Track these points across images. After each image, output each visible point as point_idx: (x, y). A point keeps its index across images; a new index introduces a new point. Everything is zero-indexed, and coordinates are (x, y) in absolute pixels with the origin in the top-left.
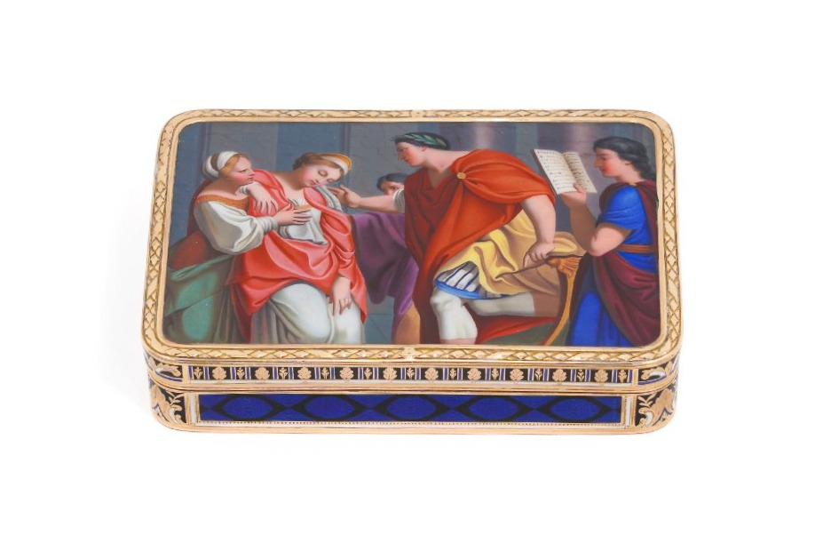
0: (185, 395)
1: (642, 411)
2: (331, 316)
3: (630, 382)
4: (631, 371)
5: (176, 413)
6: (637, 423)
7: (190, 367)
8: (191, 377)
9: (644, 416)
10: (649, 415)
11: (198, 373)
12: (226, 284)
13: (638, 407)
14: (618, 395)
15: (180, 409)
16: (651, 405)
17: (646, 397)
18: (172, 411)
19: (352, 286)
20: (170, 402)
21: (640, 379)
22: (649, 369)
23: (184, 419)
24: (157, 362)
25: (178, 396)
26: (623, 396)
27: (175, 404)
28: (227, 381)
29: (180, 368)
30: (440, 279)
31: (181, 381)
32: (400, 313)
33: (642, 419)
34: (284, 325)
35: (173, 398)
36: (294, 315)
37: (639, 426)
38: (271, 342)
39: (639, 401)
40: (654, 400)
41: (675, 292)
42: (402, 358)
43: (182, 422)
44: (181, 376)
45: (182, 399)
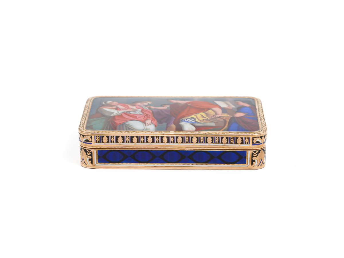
0: (93, 150)
1: (254, 158)
2: (145, 126)
3: (249, 144)
4: (250, 138)
5: (90, 160)
6: (252, 164)
7: (95, 136)
8: (95, 141)
9: (254, 161)
10: (256, 160)
11: (98, 139)
12: (109, 121)
13: (252, 156)
14: (245, 151)
15: (90, 157)
16: (257, 156)
17: (255, 152)
18: (88, 159)
19: (152, 121)
20: (87, 155)
21: (253, 143)
22: (256, 138)
23: (92, 163)
24: (83, 136)
25: (90, 151)
26: (247, 151)
27: (89, 155)
28: (108, 144)
29: (91, 137)
30: (183, 120)
31: (91, 144)
32: (169, 125)
33: (254, 163)
34: (128, 127)
35: (88, 152)
36: (132, 126)
37: (253, 165)
38: (123, 130)
39: (253, 154)
40: (258, 153)
41: (264, 123)
42: (169, 133)
43: (91, 164)
44: (92, 142)
45: (91, 153)
